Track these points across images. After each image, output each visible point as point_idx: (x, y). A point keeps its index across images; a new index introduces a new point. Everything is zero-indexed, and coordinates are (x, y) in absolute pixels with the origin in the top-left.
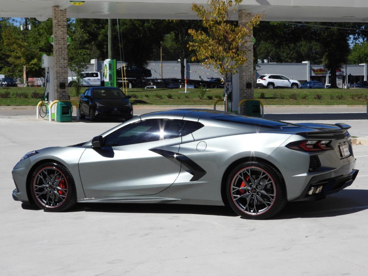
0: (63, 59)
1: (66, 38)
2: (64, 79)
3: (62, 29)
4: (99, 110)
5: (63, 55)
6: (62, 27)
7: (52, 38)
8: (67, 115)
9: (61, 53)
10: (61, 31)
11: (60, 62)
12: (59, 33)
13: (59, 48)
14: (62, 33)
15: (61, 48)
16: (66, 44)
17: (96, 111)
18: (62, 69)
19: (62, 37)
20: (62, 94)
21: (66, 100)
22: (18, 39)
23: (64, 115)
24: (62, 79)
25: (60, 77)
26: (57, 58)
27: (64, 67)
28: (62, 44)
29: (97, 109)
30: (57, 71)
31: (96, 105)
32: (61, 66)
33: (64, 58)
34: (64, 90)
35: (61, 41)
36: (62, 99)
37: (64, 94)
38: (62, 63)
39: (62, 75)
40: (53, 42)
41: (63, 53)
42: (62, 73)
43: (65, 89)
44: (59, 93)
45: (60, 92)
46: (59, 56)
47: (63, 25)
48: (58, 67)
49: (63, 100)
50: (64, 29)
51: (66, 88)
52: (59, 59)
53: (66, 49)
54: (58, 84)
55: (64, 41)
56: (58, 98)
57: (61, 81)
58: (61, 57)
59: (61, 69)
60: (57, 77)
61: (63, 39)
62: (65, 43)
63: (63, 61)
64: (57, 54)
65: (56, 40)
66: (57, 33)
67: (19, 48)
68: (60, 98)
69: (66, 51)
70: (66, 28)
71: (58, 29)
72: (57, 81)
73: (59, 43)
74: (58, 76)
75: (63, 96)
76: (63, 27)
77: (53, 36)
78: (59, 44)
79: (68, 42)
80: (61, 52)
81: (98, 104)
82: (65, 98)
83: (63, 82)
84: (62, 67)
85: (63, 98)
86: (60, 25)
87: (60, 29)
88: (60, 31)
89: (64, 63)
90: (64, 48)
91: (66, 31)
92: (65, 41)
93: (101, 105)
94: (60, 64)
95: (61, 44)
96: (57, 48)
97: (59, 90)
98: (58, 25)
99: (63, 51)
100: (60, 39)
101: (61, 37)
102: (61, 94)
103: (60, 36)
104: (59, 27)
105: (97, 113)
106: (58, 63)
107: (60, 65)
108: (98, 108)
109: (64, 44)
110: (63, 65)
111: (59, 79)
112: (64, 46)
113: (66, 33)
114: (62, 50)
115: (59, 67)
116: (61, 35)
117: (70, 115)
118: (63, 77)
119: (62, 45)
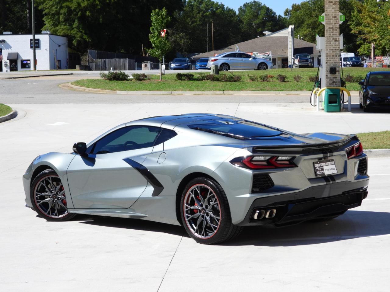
0: (334, 40)
1: (338, 17)
2: (335, 63)
3: (334, 6)
4: (370, 99)
5: (334, 36)
6: (333, 4)
7: (323, 17)
8: (335, 104)
9: (332, 34)
10: (333, 8)
11: (331, 43)
12: (329, 11)
13: (330, 28)
14: (333, 10)
15: (333, 28)
16: (338, 24)
17: (368, 100)
18: (333, 52)
19: (334, 15)
20: (333, 80)
21: (337, 86)
22: (373, 12)
23: (331, 104)
24: (332, 63)
25: (331, 60)
26: (327, 39)
27: (335, 50)
28: (334, 23)
29: (369, 98)
30: (328, 54)
31: (368, 93)
32: (332, 48)
33: (336, 39)
34: (334, 76)
35: (332, 19)
36: (332, 86)
37: (335, 80)
38: (333, 45)
39: (333, 59)
40: (324, 21)
41: (334, 33)
42: (333, 56)
43: (336, 75)
44: (329, 79)
45: (331, 78)
46: (330, 37)
47: (335, 2)
48: (328, 50)
49: (334, 86)
50: (335, 6)
51: (337, 73)
52: (330, 40)
53: (337, 29)
54: (329, 68)
55: (335, 19)
56: (328, 85)
57: (332, 65)
58: (332, 38)
59: (331, 51)
60: (327, 61)
61: (335, 17)
62: (337, 22)
63: (335, 42)
64: (327, 34)
65: (327, 19)
66: (328, 11)
67: (372, 23)
68: (330, 84)
69: (337, 31)
70: (338, 4)
71: (329, 6)
72: (327, 65)
73: (330, 22)
74: (328, 59)
75: (334, 82)
76: (335, 4)
77: (323, 14)
78: (329, 24)
79: (341, 20)
80: (333, 32)
81: (370, 92)
82: (336, 84)
83: (334, 66)
84: (333, 50)
85: (333, 84)
86: (331, 2)
87: (331, 6)
88: (331, 9)
89: (335, 45)
90: (336, 28)
91: (338, 8)
92: (338, 19)
93: (373, 93)
94: (330, 46)
95: (332, 24)
96: (328, 27)
97: (329, 75)
98: (329, 2)
99: (334, 32)
100: (331, 18)
101: (332, 15)
102: (330, 80)
103: (330, 14)
104: (330, 4)
105: (369, 103)
106: (328, 45)
107: (330, 48)
108: (369, 96)
109: (335, 24)
110: (334, 47)
111: (330, 63)
112: (336, 26)
113: (338, 11)
114: (333, 30)
115: (330, 50)
116: (333, 12)
117: (338, 104)
118: (333, 61)
119: (334, 25)
